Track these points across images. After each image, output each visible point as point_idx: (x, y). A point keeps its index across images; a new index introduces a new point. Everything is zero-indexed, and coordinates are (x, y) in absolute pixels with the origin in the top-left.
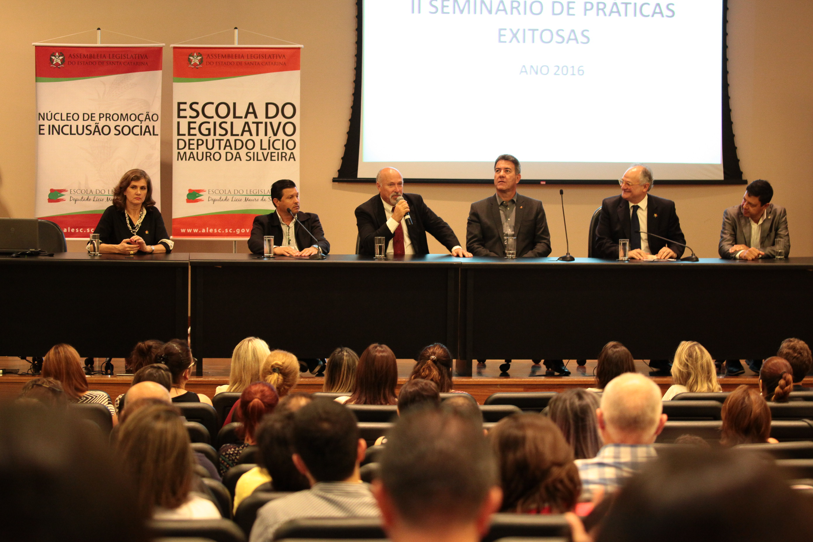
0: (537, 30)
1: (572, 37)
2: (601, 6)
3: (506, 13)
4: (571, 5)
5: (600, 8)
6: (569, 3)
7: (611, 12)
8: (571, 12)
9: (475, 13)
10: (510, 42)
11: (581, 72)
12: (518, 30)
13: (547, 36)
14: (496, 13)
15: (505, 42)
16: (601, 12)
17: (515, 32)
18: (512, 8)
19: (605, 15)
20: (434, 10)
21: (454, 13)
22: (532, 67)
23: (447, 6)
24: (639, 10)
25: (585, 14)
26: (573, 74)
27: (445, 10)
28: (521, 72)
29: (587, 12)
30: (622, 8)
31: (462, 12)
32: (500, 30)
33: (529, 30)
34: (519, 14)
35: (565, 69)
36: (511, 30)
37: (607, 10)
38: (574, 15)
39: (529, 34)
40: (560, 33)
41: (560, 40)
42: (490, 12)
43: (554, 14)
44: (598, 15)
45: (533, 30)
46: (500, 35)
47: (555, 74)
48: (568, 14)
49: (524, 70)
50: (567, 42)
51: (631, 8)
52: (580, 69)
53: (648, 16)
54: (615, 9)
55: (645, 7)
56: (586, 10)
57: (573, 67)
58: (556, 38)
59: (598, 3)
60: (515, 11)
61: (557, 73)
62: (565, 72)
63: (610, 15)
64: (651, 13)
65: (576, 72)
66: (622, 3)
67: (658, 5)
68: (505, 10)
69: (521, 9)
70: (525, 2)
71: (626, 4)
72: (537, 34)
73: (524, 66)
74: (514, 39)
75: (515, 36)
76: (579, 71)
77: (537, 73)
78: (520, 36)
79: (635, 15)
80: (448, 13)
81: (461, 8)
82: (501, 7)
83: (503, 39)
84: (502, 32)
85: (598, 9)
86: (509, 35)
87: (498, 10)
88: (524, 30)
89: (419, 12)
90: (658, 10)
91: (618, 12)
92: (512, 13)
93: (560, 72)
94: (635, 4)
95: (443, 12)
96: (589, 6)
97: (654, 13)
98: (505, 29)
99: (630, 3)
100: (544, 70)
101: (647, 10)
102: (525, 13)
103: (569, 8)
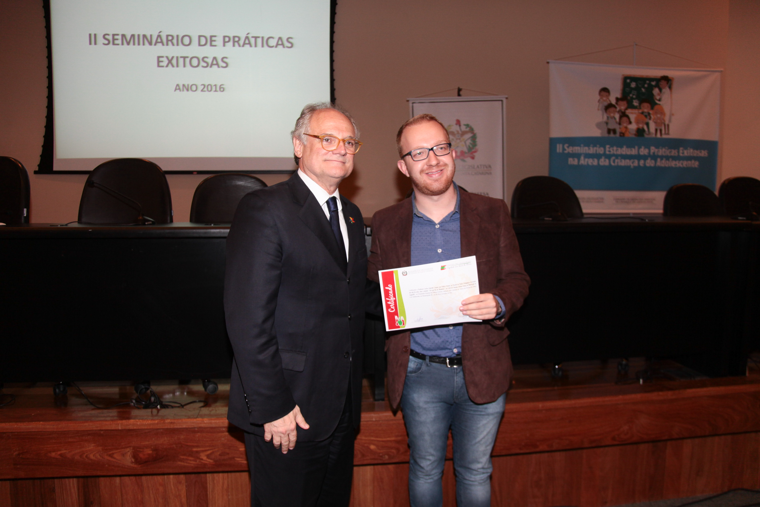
0: (187, 57)
1: (215, 62)
2: (236, 39)
3: (163, 45)
4: (213, 39)
5: (236, 41)
6: (211, 37)
7: (244, 44)
8: (213, 43)
9: (139, 44)
10: (167, 66)
11: (222, 89)
12: (173, 57)
13: (195, 62)
14: (155, 45)
15: (163, 67)
16: (236, 44)
17: (170, 58)
18: (168, 41)
19: (239, 46)
20: (106, 42)
21: (122, 44)
22: (184, 85)
23: (117, 39)
24: (266, 42)
25: (224, 46)
26: (216, 91)
27: (116, 42)
28: (176, 90)
29: (226, 44)
30: (252, 41)
31: (128, 44)
32: (159, 57)
33: (181, 57)
34: (173, 45)
35: (209, 87)
36: (167, 57)
37: (241, 42)
38: (215, 46)
39: (181, 61)
40: (205, 59)
41: (205, 65)
42: (150, 44)
43: (200, 45)
44: (234, 46)
45: (184, 58)
46: (159, 62)
47: (202, 91)
48: (211, 45)
49: (177, 88)
50: (211, 67)
51: (259, 41)
52: (222, 86)
53: (272, 47)
54: (247, 42)
55: (270, 40)
56: (225, 42)
57: (215, 85)
58: (203, 64)
59: (234, 37)
60: (170, 43)
61: (204, 90)
62: (209, 89)
63: (243, 46)
64: (275, 44)
65: (218, 89)
66: (253, 37)
67: (280, 38)
68: (162, 42)
69: (175, 41)
70: (177, 36)
71: (256, 38)
72: (187, 60)
73: (178, 85)
74: (170, 65)
75: (170, 62)
76: (220, 88)
77: (188, 90)
78: (174, 62)
79: (263, 46)
80: (118, 45)
81: (128, 40)
82: (159, 40)
83: (161, 64)
84: (161, 59)
85: (234, 42)
86: (166, 62)
87: (156, 42)
88: (177, 58)
89: (95, 44)
90: (280, 42)
91: (249, 44)
92: (167, 45)
93: (205, 89)
94: (263, 38)
95: (114, 44)
96: (227, 39)
97: (277, 45)
98: (162, 57)
99: (259, 37)
100: (194, 88)
101: (273, 42)
102: (178, 45)
103: (211, 41)
